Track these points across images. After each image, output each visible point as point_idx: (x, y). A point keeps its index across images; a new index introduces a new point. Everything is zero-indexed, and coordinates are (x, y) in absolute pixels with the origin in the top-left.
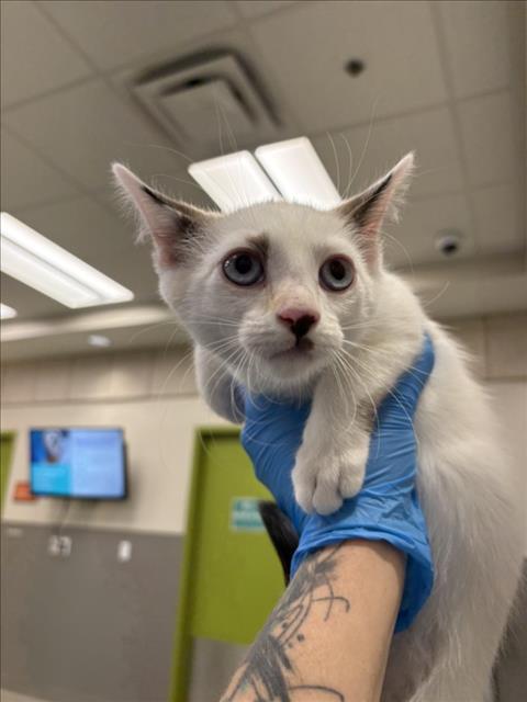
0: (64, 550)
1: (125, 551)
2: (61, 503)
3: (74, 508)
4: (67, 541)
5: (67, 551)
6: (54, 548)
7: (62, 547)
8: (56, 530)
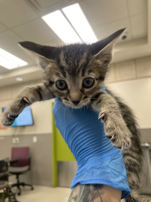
0: (17, 141)
1: (35, 139)
2: (14, 128)
3: (18, 129)
4: (17, 139)
5: (18, 142)
6: (14, 141)
7: (16, 141)
8: (14, 136)
